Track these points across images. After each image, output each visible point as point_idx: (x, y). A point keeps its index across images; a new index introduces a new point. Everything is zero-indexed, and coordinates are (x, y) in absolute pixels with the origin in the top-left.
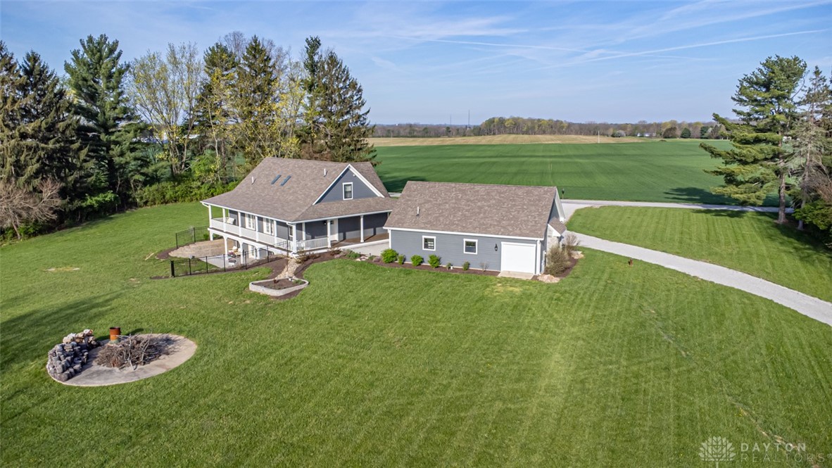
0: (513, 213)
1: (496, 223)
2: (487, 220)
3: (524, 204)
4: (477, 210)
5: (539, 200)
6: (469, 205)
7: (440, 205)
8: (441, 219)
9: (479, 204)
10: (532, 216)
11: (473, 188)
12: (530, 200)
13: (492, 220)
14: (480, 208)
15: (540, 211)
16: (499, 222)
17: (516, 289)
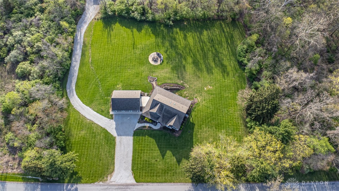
17: (118, 86)
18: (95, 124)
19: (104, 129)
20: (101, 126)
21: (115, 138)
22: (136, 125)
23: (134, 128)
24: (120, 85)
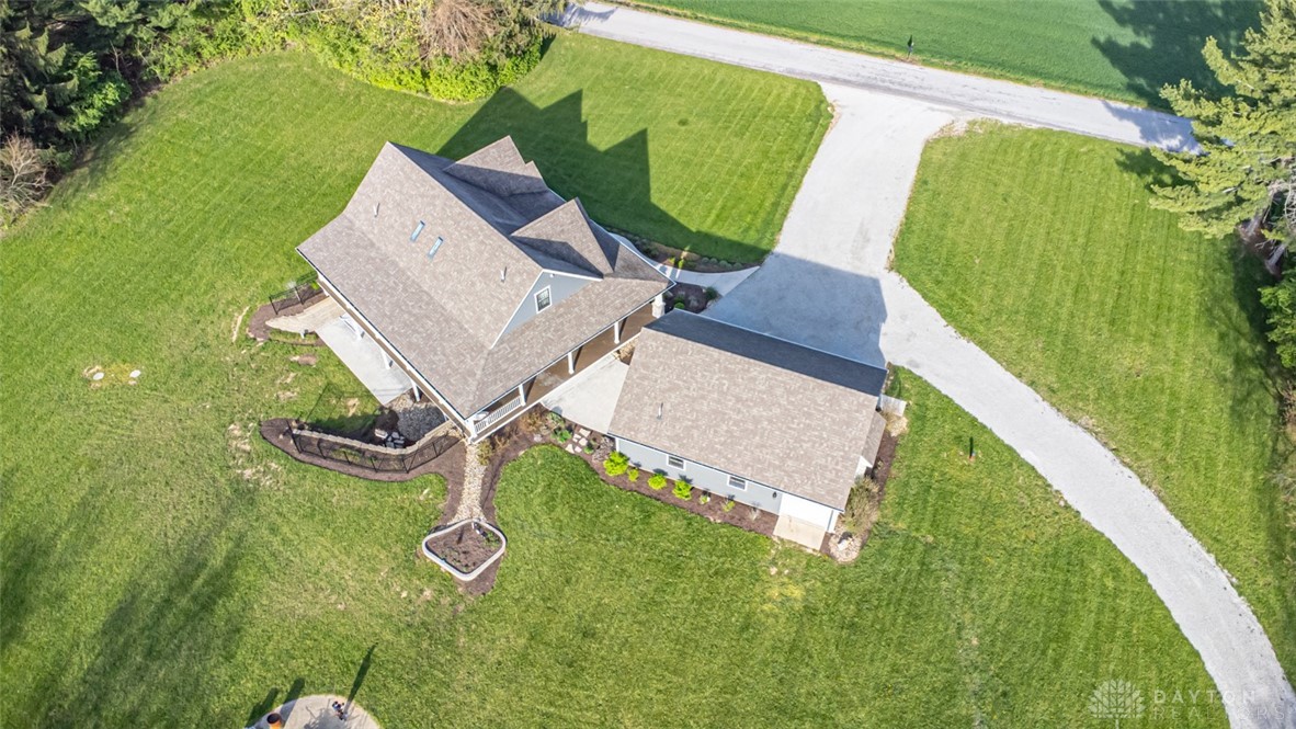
0: (805, 445)
1: (777, 463)
2: (765, 451)
3: (824, 428)
4: (751, 427)
5: (848, 425)
6: (739, 412)
7: (694, 400)
8: (695, 433)
9: (755, 411)
10: (833, 457)
11: (748, 371)
12: (833, 420)
13: (773, 453)
14: (757, 421)
15: (847, 449)
16: (783, 460)
17: (797, 592)
18: (1032, 384)
19: (967, 331)
20: (983, 355)
21: (897, 265)
22: (733, 285)
23: (751, 277)
24: (774, 592)
